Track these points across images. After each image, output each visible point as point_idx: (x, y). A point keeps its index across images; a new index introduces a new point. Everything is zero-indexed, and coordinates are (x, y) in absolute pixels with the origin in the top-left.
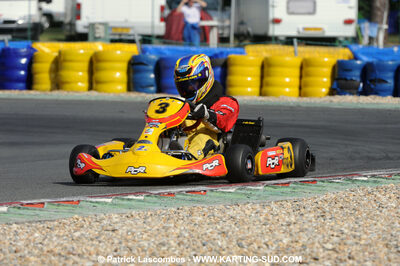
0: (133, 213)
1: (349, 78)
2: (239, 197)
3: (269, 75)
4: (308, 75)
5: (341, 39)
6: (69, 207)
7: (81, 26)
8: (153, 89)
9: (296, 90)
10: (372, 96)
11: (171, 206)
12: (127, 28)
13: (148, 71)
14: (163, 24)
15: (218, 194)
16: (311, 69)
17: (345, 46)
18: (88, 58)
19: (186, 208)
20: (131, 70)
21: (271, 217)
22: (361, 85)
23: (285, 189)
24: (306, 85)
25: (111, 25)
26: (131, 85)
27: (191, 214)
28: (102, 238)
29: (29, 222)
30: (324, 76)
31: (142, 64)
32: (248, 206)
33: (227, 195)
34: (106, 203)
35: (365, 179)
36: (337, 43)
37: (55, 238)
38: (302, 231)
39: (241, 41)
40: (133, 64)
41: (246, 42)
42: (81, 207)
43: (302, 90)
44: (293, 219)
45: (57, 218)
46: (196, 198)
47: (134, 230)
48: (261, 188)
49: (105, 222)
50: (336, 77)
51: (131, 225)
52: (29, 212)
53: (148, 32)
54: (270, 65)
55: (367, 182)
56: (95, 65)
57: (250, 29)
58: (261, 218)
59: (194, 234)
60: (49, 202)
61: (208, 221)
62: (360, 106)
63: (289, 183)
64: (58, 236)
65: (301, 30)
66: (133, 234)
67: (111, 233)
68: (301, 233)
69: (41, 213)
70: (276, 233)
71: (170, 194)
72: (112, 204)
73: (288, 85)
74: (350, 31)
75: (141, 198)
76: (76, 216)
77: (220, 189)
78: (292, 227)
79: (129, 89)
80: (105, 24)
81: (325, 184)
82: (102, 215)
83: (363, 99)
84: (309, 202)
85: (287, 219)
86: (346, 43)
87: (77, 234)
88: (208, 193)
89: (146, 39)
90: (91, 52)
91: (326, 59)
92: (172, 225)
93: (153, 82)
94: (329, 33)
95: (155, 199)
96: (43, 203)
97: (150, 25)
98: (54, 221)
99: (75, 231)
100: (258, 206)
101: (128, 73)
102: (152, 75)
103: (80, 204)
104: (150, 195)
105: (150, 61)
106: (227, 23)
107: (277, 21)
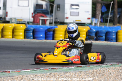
0: (37, 74)
1: (91, 35)
2: (67, 70)
3: (67, 34)
5: (86, 24)
6: (17, 73)
7: (7, 19)
8: (32, 38)
10: (99, 41)
11: (48, 72)
12: (22, 20)
13: (30, 32)
14: (32, 18)
15: (61, 69)
17: (88, 26)
18: (12, 28)
19: (53, 73)
20: (25, 32)
22: (95, 37)
23: (81, 68)
25: (17, 18)
27: (55, 75)
29: (7, 77)
30: (84, 35)
31: (29, 30)
32: (71, 73)
33: (65, 70)
34: (28, 72)
35: (104, 65)
36: (85, 25)
39: (56, 24)
40: (26, 30)
41: (58, 24)
42: (21, 72)
45: (14, 76)
46: (55, 70)
48: (74, 67)
49: (29, 77)
50: (88, 35)
53: (28, 21)
55: (105, 66)
56: (14, 30)
57: (59, 20)
58: (76, 76)
60: (11, 71)
62: (96, 44)
63: (82, 66)
65: (74, 21)
69: (10, 74)
71: (47, 69)
72: (30, 72)
74: (89, 21)
75: (38, 70)
76: (20, 75)
77: (61, 68)
79: (24, 38)
80: (15, 18)
81: (92, 67)
82: (28, 75)
83: (96, 42)
84: (89, 72)
86: (88, 25)
88: (58, 69)
89: (28, 23)
90: (13, 27)
91: (84, 30)
93: (32, 36)
94: (83, 22)
96: (10, 71)
97: (29, 19)
100: (74, 73)
101: (24, 33)
102: (32, 34)
103: (21, 71)
104: (41, 69)
105: (31, 30)
106: (52, 18)
107: (67, 18)
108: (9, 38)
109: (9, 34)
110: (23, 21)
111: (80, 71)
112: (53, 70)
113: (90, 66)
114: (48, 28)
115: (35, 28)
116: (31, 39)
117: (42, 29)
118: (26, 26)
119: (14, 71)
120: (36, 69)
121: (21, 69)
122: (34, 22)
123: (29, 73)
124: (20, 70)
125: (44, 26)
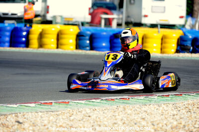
0: (96, 108)
1: (185, 45)
2: (146, 101)
3: (146, 43)
4: (165, 43)
5: (178, 26)
6: (64, 105)
7: (49, 17)
8: (88, 48)
9: (159, 50)
10: (198, 54)
11: (114, 105)
12: (72, 19)
13: (86, 40)
14: (90, 17)
15: (135, 100)
16: (167, 40)
17: (180, 29)
18: (56, 33)
19: (122, 106)
20: (78, 39)
21: (164, 111)
22: (192, 48)
23: (167, 98)
24: (164, 48)
25: (64, 17)
26: (78, 46)
27: (125, 109)
28: (84, 120)
29: (47, 112)
30: (173, 44)
31: (83, 36)
32: (151, 106)
33: (140, 100)
34: (82, 103)
36: (175, 27)
37: (61, 120)
38: (181, 118)
39: (128, 26)
40: (79, 36)
42: (70, 105)
43: (162, 50)
44: (175, 113)
45: (59, 110)
46: (125, 102)
47: (99, 116)
48: (156, 97)
49: (83, 112)
50: (179, 43)
51: (97, 114)
52: (46, 107)
53: (83, 20)
54: (146, 38)
56: (60, 36)
57: (132, 20)
58: (160, 112)
59: (129, 119)
60: (55, 102)
61: (134, 113)
63: (169, 95)
64: (63, 119)
65: (158, 21)
66: (99, 118)
67: (88, 118)
68: (181, 120)
69: (52, 107)
70: (169, 119)
71: (112, 99)
72: (85, 104)
73: (155, 48)
74: (182, 22)
75: (98, 101)
76: (69, 109)
77: (136, 97)
78: (175, 116)
79: (77, 48)
80: (61, 16)
81: (186, 96)
82: (82, 109)
84: (181, 104)
85: (172, 113)
86: (180, 27)
87: (72, 118)
88: (130, 99)
89: (83, 24)
90: (58, 30)
91: (174, 35)
92: (117, 114)
93: (88, 45)
94: (171, 23)
95: (105, 102)
96: (52, 103)
97: (83, 17)
98: (58, 111)
99: (70, 116)
100: (156, 106)
101: (76, 40)
102: (88, 42)
103: (70, 103)
104: (102, 100)
105: (87, 35)
106: (121, 16)
107: (146, 16)
108: (51, 49)
109: (51, 41)
110: (74, 20)
111: (166, 102)
112: (121, 101)
113: (183, 96)
114: (115, 32)
115: (93, 31)
116: (87, 50)
117: (105, 33)
118: (80, 29)
119: (60, 103)
120: (95, 99)
121: (70, 99)
122: (91, 23)
123: (83, 105)
124: (69, 101)
125: (109, 29)
